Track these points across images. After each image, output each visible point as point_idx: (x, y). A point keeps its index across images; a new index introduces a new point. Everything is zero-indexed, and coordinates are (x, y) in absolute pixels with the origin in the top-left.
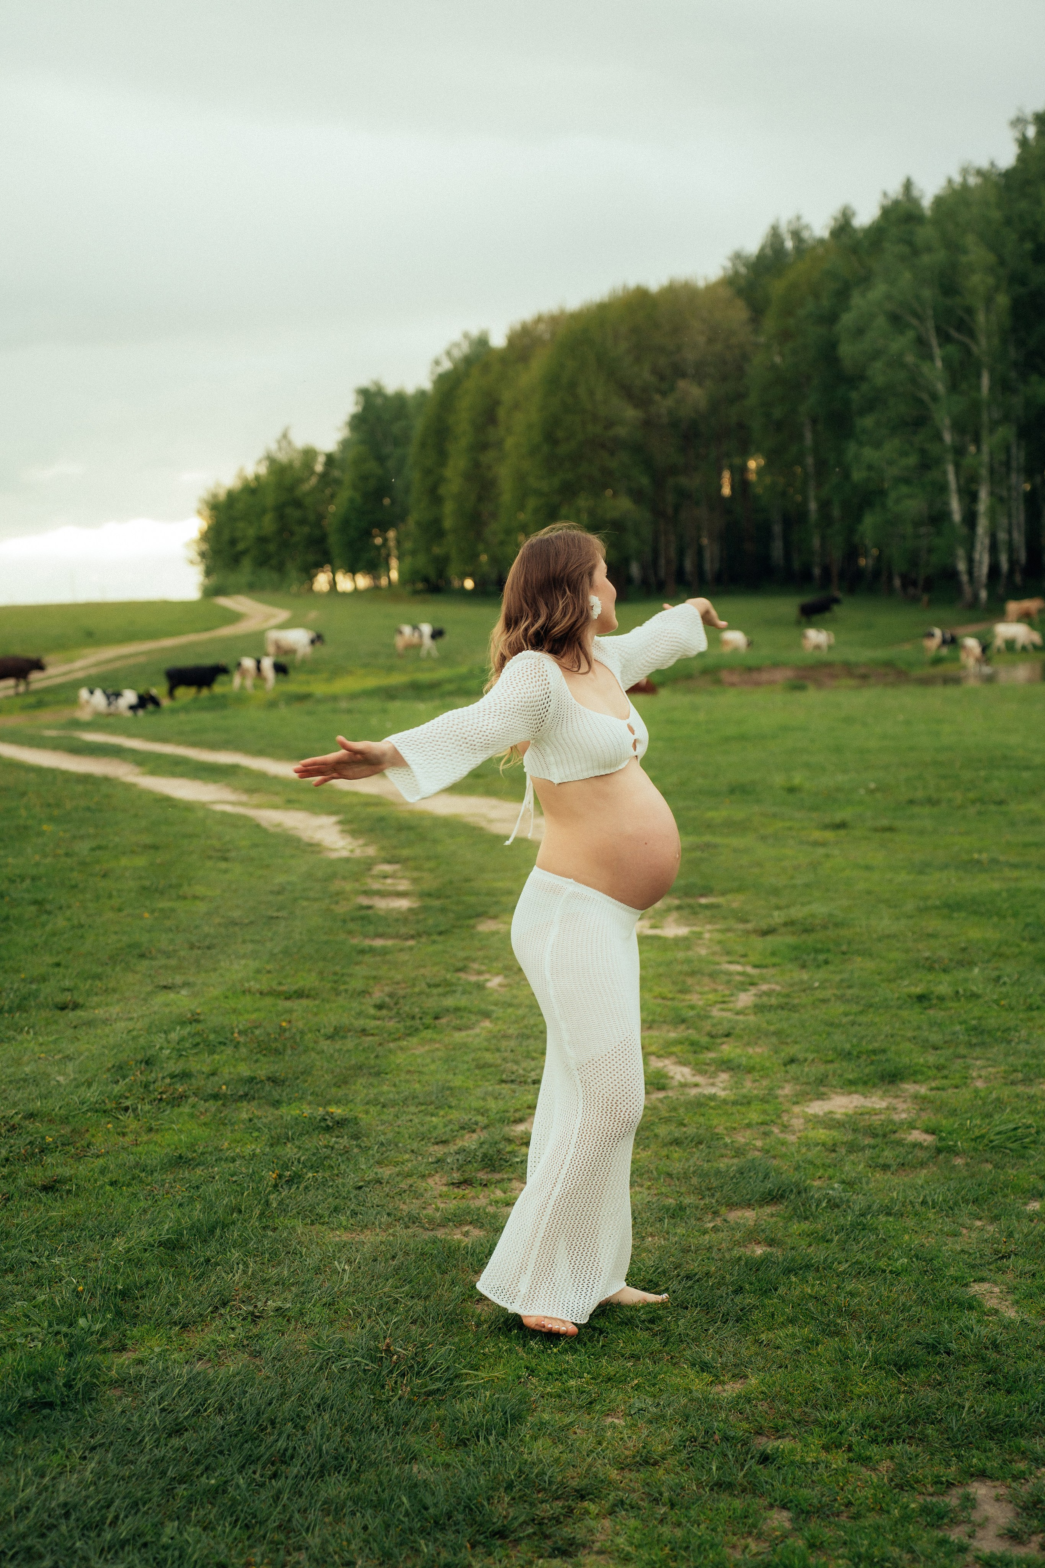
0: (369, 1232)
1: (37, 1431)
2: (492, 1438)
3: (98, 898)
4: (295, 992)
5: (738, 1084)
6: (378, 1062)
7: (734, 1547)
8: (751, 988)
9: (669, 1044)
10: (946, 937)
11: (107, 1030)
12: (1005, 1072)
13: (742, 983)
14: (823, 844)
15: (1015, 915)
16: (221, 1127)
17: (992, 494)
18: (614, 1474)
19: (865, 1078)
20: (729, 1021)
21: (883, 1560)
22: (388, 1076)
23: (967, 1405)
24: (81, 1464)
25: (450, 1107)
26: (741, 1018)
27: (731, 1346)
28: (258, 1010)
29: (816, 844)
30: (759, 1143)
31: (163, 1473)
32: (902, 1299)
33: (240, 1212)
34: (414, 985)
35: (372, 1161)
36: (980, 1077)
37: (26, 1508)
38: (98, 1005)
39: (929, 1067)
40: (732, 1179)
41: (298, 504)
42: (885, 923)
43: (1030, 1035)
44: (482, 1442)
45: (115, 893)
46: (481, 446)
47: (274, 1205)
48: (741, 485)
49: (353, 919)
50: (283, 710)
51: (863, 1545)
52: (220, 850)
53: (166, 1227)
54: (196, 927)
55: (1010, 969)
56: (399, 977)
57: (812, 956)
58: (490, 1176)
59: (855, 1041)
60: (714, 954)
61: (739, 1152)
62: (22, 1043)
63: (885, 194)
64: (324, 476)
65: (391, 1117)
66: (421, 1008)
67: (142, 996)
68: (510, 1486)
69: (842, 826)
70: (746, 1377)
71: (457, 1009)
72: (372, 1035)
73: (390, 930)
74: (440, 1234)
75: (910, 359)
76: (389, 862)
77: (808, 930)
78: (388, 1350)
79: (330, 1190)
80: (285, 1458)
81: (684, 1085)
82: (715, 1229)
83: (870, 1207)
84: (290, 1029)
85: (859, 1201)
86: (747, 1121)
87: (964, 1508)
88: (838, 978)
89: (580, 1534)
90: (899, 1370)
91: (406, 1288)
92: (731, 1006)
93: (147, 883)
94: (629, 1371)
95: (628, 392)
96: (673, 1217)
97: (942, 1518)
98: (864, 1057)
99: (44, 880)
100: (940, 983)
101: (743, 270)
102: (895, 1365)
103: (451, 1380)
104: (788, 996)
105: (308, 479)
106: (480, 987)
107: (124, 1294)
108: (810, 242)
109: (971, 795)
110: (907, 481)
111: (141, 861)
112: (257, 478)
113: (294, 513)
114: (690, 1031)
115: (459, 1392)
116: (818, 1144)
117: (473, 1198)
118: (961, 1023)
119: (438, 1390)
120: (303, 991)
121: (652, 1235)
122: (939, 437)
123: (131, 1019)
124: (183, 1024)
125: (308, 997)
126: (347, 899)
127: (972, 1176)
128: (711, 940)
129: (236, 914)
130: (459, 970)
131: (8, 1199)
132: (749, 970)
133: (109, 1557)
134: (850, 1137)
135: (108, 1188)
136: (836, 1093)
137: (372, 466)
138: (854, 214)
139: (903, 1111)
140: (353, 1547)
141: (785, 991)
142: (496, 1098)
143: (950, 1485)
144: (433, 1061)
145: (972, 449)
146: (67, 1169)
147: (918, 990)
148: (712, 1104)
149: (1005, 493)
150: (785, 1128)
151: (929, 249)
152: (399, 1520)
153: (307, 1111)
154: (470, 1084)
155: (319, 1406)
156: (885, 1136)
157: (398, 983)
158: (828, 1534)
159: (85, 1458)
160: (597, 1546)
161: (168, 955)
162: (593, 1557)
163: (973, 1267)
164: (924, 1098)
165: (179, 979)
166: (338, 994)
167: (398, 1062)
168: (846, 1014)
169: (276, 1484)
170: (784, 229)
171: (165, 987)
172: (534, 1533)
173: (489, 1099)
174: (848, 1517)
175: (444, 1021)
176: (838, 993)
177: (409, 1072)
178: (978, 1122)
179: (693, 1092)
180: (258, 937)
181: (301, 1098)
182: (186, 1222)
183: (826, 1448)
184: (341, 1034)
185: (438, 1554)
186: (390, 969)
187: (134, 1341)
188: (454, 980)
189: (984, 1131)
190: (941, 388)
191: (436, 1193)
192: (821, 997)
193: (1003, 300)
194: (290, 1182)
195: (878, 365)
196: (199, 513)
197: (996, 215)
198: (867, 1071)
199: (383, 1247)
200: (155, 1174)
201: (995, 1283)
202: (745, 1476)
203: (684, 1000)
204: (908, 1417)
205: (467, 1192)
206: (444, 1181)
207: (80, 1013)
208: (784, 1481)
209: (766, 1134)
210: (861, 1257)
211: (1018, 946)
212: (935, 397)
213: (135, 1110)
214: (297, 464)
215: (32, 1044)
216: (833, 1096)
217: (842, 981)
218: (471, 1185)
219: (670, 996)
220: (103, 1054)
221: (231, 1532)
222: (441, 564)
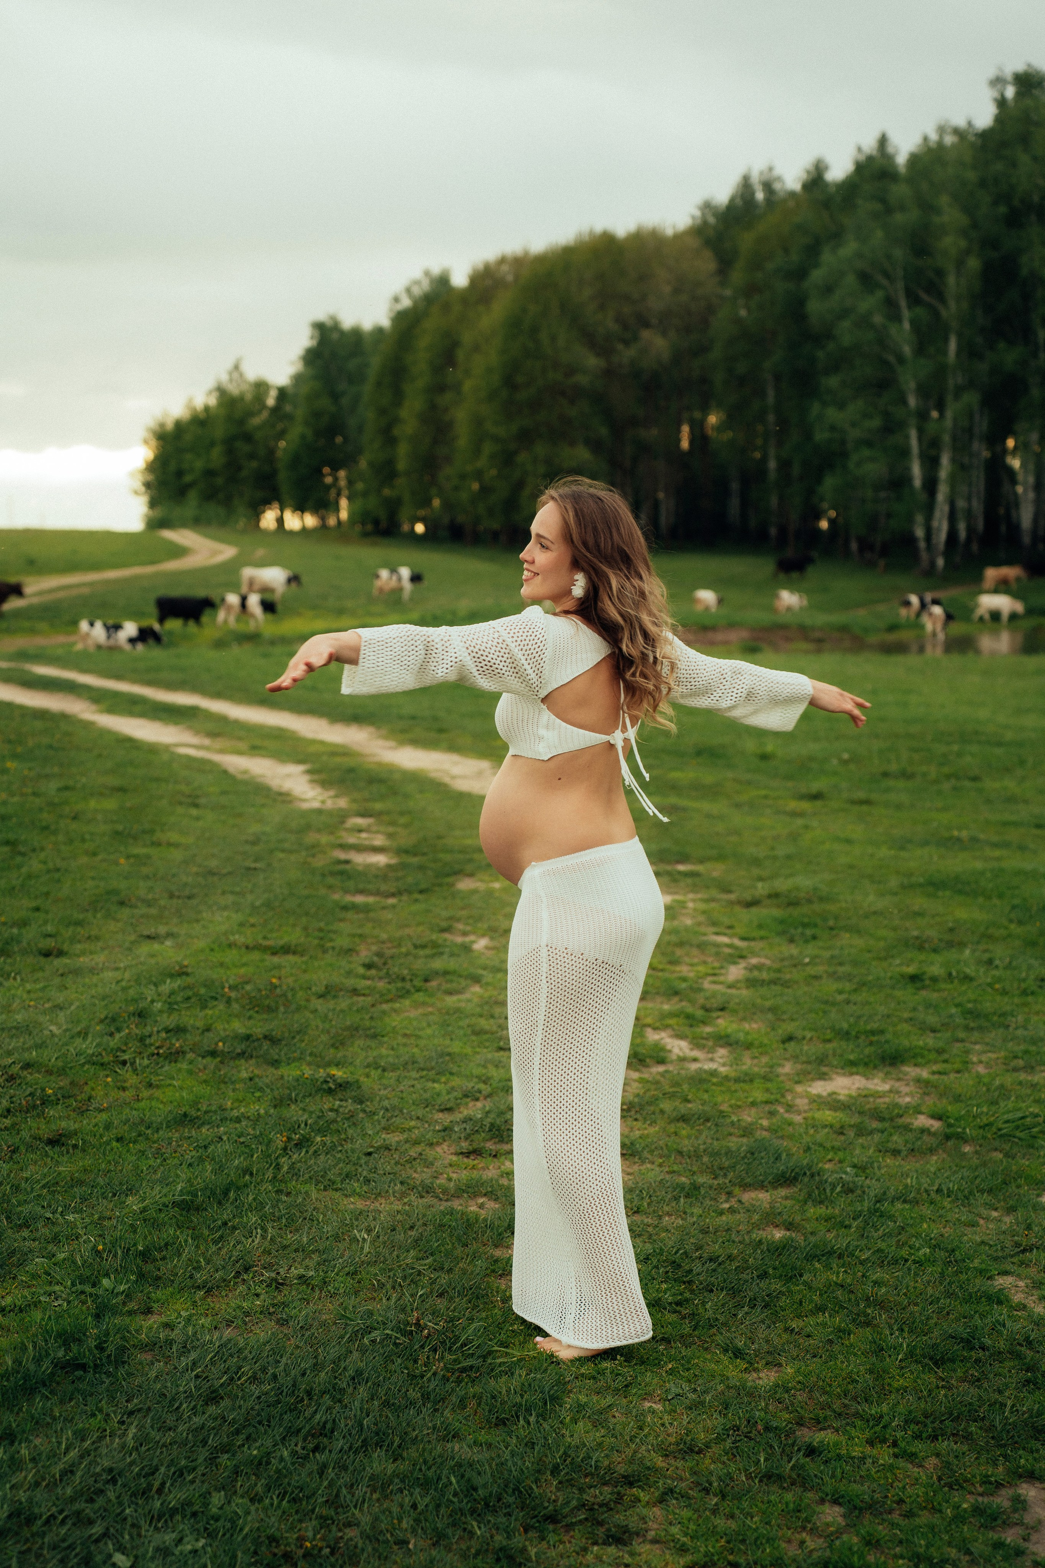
0: (383, 1201)
1: (72, 1394)
2: (532, 1419)
3: (71, 841)
4: (282, 947)
5: (737, 1061)
6: (373, 1024)
7: (789, 1541)
8: (741, 961)
9: (663, 1016)
10: (933, 916)
11: (95, 979)
12: (1006, 1058)
13: (731, 955)
14: (801, 814)
15: (1001, 896)
16: (222, 1086)
17: (953, 460)
18: (660, 1462)
19: (866, 1060)
20: (723, 994)
21: (942, 1561)
22: (386, 1039)
23: (1009, 1403)
24: (120, 1429)
25: (451, 1074)
26: (733, 991)
27: (762, 1333)
28: (244, 965)
29: (794, 814)
30: (765, 1123)
31: (204, 1442)
32: (930, 1291)
33: (251, 1174)
34: (399, 946)
35: (378, 1127)
36: (981, 1062)
37: (69, 1472)
38: (83, 953)
39: (929, 1050)
40: (743, 1158)
41: (248, 437)
42: (871, 900)
43: (1027, 1021)
44: (522, 1422)
45: (87, 837)
46: (439, 388)
47: (285, 1168)
48: (700, 438)
49: (333, 874)
50: (236, 650)
51: (921, 1546)
52: (190, 796)
53: (179, 1188)
54: (174, 876)
55: (1000, 952)
56: (384, 936)
57: (800, 930)
58: (499, 1147)
59: (852, 1020)
60: (699, 924)
61: (747, 1131)
62: (9, 990)
63: (859, 149)
64: (276, 410)
65: (392, 1081)
66: (410, 970)
67: (127, 944)
68: (555, 1470)
69: (817, 796)
70: (780, 1365)
71: (446, 973)
72: (364, 995)
73: (370, 887)
74: (456, 1204)
75: (878, 319)
76: (363, 815)
77: (793, 903)
78: (417, 1324)
79: (339, 1155)
80: (325, 1431)
81: (682, 1059)
82: (732, 1210)
83: (884, 1193)
84: (280, 986)
85: (874, 1188)
86: (751, 1100)
87: (1015, 1510)
88: (827, 954)
89: (633, 1523)
90: (936, 1364)
91: (430, 1260)
92: (721, 979)
93: (120, 828)
94: (663, 1354)
95: (590, 339)
96: (687, 1196)
97: (995, 1520)
98: (863, 1037)
99: (14, 820)
100: (932, 963)
101: (712, 220)
102: (931, 1359)
103: (484, 1357)
104: (779, 971)
105: (260, 412)
106: (467, 948)
107: (145, 1255)
108: (782, 194)
109: (946, 770)
110: (869, 444)
111: (110, 804)
112: (207, 409)
113: (243, 447)
114: (684, 1004)
115: (492, 1370)
116: (826, 1126)
117: (483, 1169)
118: (957, 1006)
119: (471, 1367)
120: (289, 947)
121: (669, 1214)
122: (904, 401)
123: (117, 969)
124: (172, 976)
125: (294, 953)
126: (325, 853)
127: (984, 1164)
128: (695, 910)
129: (213, 863)
130: (443, 930)
131: (13, 1152)
132: (737, 942)
133: (160, 1525)
134: (855, 1119)
135: (114, 1144)
136: (837, 1073)
137: (325, 403)
138: (827, 168)
139: (907, 1094)
140: (404, 1525)
141: (776, 966)
142: (497, 1066)
143: (999, 1485)
144: (429, 1025)
145: (935, 414)
146: (71, 1123)
147: (911, 970)
148: (715, 1080)
149: (966, 460)
150: (790, 1108)
151: (902, 208)
152: (448, 1500)
153: (308, 1072)
154: (468, 1050)
155: (353, 1379)
156: (892, 1119)
157: (383, 942)
158: (882, 1530)
159: (123, 1423)
160: (651, 1534)
161: (149, 904)
162: (648, 1547)
163: (996, 1259)
164: (927, 1083)
165: (162, 930)
166: (325, 951)
167: (394, 1024)
168: (840, 992)
169: (321, 1457)
170: (755, 179)
171: (149, 937)
172: (586, 1519)
173: (490, 1066)
174: (901, 1515)
175: (434, 984)
176: (831, 970)
177: (405, 1035)
178: (985, 1109)
179: (694, 1066)
180: (238, 889)
181: (300, 1058)
182: (199, 1183)
183: (871, 1443)
184: (333, 993)
185: (492, 1537)
186: (374, 928)
187: (159, 1304)
188: (440, 941)
189: (992, 1119)
190: (907, 350)
191: (446, 1162)
192: (813, 973)
193: (974, 264)
194: (299, 1145)
195: (846, 324)
196: (146, 442)
197: (972, 176)
198: (867, 1051)
199: (399, 1217)
200: (161, 1132)
201: (1019, 1276)
202: (792, 1469)
203: (674, 972)
204: (951, 1414)
205: (476, 1162)
206: (452, 1150)
207: (66, 961)
208: (833, 1476)
209: (772, 1114)
210: (882, 1245)
211: (1006, 928)
212: (901, 360)
213: (133, 1064)
214: (249, 397)
215: (19, 992)
216: (834, 1076)
217: (832, 957)
218: (480, 1155)
219: (660, 967)
220: (95, 1005)
221: (279, 1506)
222: (393, 507)
